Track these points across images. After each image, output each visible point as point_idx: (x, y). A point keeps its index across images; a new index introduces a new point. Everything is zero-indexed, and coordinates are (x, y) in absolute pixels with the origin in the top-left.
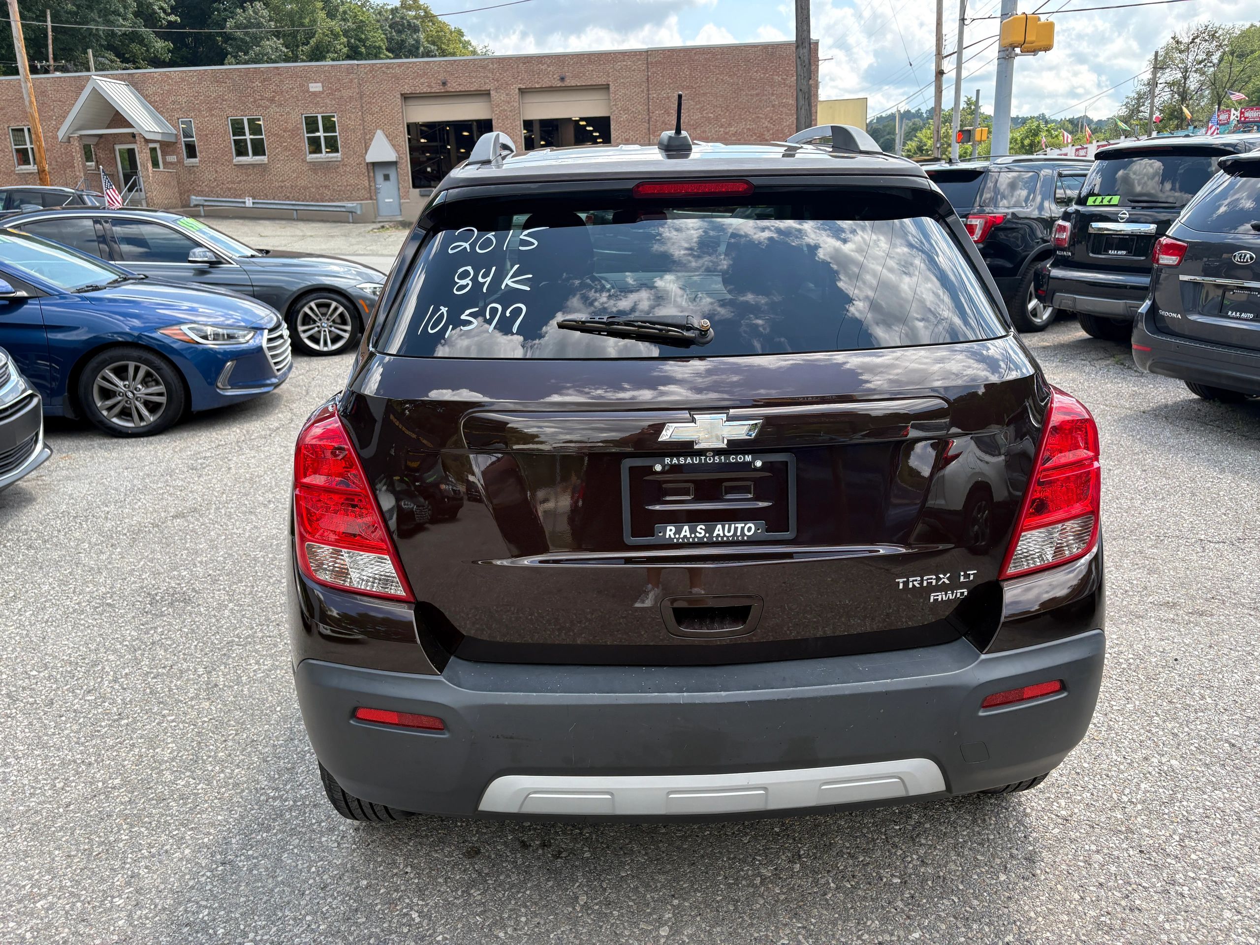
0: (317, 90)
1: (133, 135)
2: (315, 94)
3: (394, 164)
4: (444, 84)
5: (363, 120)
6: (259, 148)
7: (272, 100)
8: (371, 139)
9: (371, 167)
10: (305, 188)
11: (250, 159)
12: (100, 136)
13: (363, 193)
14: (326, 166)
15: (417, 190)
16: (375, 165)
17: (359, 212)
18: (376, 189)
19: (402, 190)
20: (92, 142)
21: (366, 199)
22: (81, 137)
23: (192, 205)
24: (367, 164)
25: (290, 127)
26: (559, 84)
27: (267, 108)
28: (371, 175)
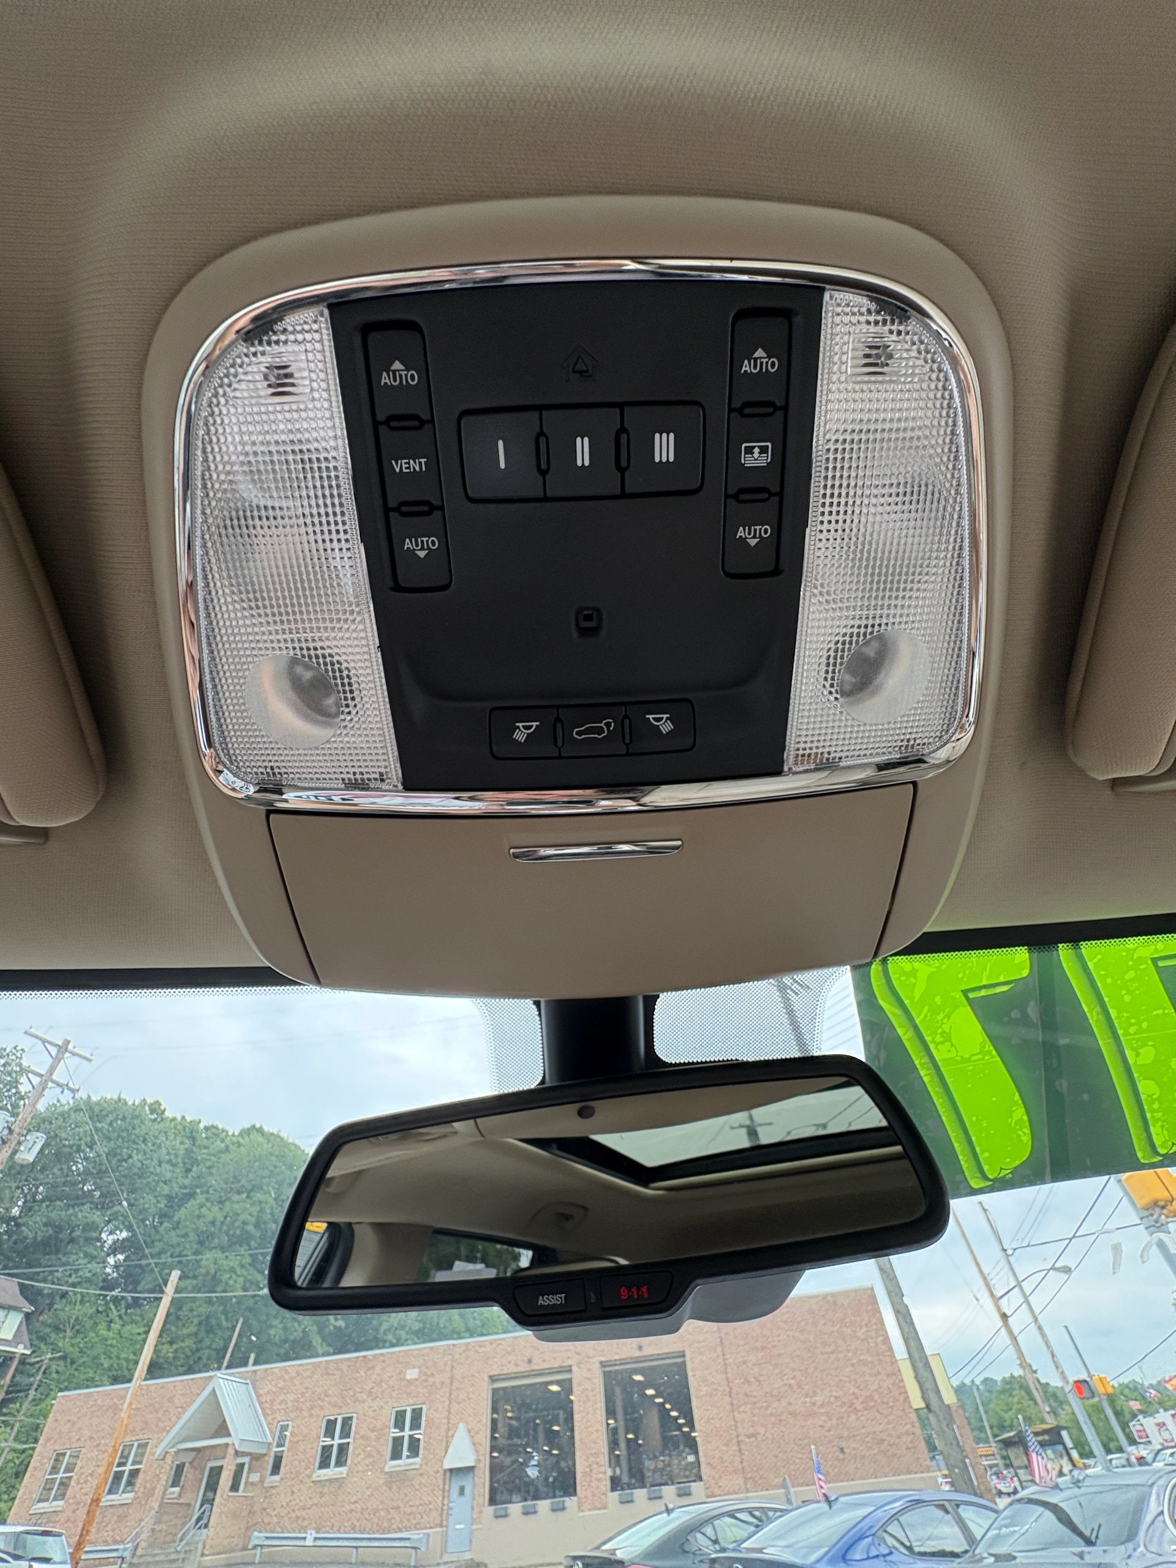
0: (413, 1377)
1: (227, 1447)
2: (410, 1382)
3: (471, 1469)
4: (530, 1361)
5: (449, 1412)
6: (342, 1457)
7: (370, 1393)
8: (453, 1436)
9: (447, 1476)
10: (376, 1511)
11: (330, 1472)
12: (199, 1450)
13: (435, 1517)
14: (402, 1478)
15: (493, 1508)
16: (451, 1470)
17: (423, 1549)
18: (449, 1508)
19: (476, 1509)
20: (188, 1458)
21: (436, 1526)
22: (179, 1451)
23: (250, 1547)
24: (445, 1471)
25: (379, 1425)
26: (638, 1354)
27: (363, 1402)
28: (447, 1487)
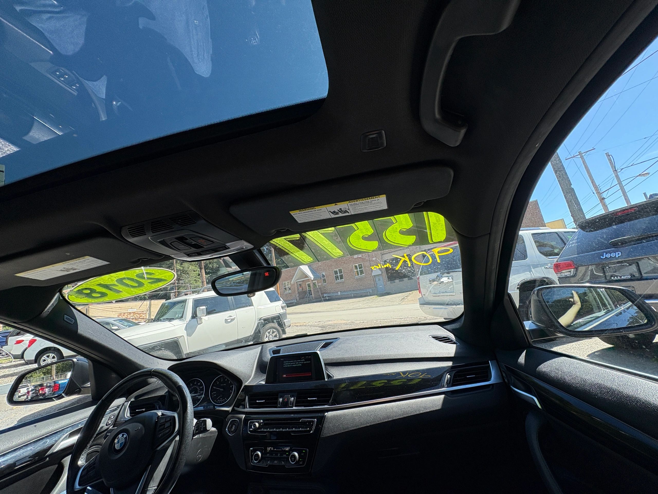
0: (356, 257)
1: (309, 279)
2: (356, 259)
3: (381, 275)
5: (370, 263)
6: (342, 277)
7: (344, 263)
9: (374, 277)
10: (355, 287)
11: (339, 281)
12: (303, 281)
13: (372, 285)
14: (360, 279)
15: (390, 282)
17: (371, 292)
18: (376, 283)
19: (384, 282)
20: (301, 283)
21: (374, 287)
22: (297, 282)
25: (350, 269)
27: (343, 265)
28: (374, 279)
